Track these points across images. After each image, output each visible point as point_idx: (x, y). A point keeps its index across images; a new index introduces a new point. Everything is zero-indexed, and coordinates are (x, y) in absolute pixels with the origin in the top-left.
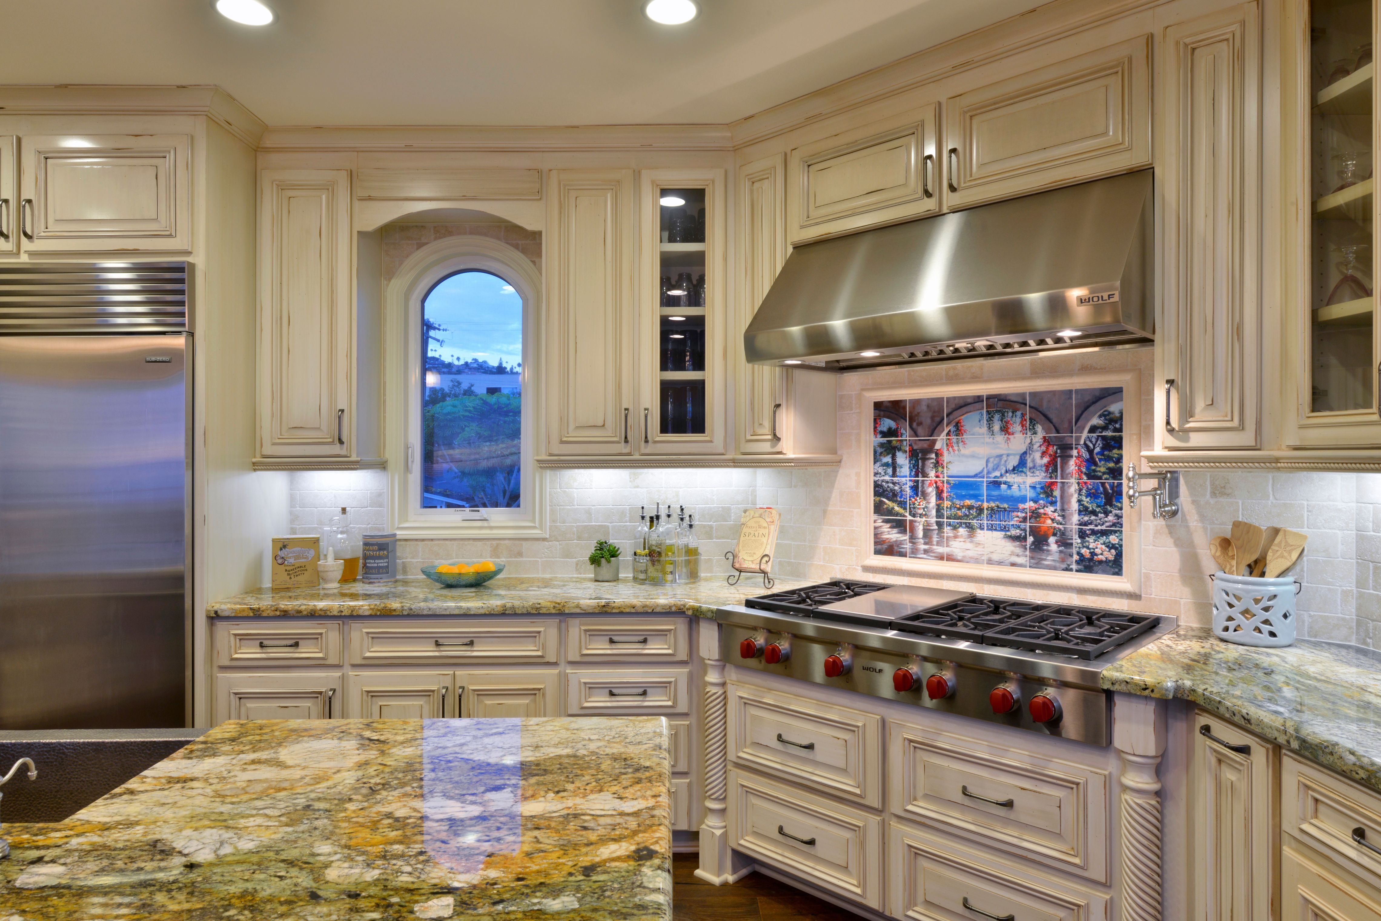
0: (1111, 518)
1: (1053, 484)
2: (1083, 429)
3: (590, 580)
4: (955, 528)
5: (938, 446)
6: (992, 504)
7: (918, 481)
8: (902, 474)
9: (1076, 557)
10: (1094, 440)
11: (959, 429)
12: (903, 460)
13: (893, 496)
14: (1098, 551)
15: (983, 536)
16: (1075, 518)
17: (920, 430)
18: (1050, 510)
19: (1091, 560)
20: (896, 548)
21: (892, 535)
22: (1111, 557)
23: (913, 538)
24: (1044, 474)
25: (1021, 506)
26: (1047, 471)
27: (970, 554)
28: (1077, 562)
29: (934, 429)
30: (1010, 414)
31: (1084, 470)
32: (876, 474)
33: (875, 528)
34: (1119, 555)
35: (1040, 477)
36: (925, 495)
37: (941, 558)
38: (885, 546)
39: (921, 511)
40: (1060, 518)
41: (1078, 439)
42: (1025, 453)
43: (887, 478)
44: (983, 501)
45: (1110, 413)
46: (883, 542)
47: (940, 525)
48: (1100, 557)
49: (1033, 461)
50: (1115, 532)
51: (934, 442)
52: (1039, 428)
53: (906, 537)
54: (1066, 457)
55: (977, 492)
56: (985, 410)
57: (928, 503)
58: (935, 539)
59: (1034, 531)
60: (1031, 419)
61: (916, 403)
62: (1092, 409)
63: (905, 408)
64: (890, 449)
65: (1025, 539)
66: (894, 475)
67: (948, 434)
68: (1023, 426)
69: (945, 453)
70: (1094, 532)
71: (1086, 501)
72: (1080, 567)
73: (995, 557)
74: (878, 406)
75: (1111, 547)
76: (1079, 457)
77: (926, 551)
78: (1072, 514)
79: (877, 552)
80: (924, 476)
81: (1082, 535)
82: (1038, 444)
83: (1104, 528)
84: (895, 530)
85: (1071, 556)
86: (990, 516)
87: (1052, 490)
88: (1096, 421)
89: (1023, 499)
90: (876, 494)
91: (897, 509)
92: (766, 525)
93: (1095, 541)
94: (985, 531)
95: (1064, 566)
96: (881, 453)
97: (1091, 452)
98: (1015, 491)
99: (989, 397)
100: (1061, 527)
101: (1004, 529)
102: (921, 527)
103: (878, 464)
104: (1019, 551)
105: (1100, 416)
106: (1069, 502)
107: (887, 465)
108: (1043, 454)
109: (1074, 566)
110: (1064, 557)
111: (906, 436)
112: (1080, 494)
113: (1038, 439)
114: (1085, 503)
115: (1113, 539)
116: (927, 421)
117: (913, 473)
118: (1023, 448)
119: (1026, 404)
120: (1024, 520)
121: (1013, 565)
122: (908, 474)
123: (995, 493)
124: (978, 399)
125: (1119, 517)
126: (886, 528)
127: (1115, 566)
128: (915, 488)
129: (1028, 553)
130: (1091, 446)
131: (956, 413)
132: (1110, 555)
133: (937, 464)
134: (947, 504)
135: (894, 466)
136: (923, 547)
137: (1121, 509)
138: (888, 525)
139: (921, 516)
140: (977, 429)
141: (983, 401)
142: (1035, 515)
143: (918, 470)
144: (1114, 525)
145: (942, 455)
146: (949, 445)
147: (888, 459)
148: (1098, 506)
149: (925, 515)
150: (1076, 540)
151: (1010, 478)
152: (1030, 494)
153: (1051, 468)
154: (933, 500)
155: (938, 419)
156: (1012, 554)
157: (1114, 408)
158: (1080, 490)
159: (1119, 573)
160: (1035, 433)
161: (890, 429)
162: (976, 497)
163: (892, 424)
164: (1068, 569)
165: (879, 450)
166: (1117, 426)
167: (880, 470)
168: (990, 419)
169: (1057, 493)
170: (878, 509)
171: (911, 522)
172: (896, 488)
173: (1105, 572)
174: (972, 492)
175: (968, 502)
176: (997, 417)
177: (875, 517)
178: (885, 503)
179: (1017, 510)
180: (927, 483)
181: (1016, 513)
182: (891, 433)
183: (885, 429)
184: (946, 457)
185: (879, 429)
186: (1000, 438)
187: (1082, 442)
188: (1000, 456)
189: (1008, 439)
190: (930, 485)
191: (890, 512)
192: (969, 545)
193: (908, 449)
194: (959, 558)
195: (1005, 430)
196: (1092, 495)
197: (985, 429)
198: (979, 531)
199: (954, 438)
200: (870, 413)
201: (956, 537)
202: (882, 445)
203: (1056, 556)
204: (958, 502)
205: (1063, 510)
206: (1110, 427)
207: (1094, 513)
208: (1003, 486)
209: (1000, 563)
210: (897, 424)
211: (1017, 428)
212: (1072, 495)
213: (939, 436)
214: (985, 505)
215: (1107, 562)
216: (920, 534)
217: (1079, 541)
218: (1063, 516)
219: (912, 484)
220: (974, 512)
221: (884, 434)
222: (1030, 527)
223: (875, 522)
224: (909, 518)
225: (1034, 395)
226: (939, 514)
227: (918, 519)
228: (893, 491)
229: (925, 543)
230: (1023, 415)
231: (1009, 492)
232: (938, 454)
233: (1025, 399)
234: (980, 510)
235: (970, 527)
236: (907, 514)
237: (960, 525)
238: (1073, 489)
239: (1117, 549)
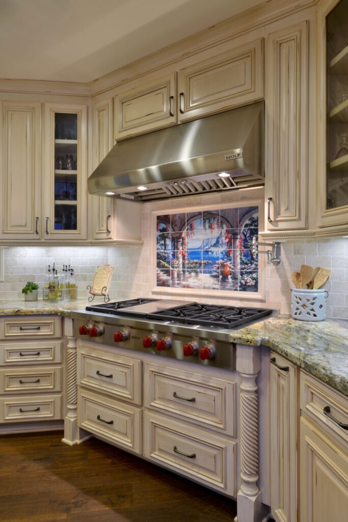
0: (253, 266)
1: (230, 251)
2: (242, 225)
3: (23, 301)
4: (190, 273)
5: (183, 236)
6: (205, 261)
7: (175, 252)
8: (169, 249)
9: (239, 284)
10: (246, 231)
11: (192, 228)
12: (169, 242)
13: (165, 259)
14: (248, 281)
15: (201, 276)
16: (239, 266)
17: (176, 228)
18: (229, 263)
19: (245, 285)
20: (166, 283)
21: (164, 277)
22: (253, 284)
23: (173, 278)
24: (226, 247)
25: (217, 262)
26: (227, 245)
27: (196, 284)
28: (240, 287)
29: (181, 228)
30: (213, 220)
31: (242, 244)
32: (158, 249)
33: (157, 274)
34: (257, 283)
35: (224, 248)
36: (178, 258)
37: (184, 287)
38: (161, 282)
39: (176, 266)
40: (233, 267)
41: (240, 230)
42: (219, 237)
43: (162, 251)
44: (201, 260)
45: (253, 218)
46: (160, 280)
47: (184, 271)
48: (249, 284)
49: (222, 241)
50: (255, 272)
51: (182, 234)
52: (224, 226)
53: (170, 278)
54: (235, 239)
55: (198, 256)
56: (202, 218)
57: (179, 262)
58: (182, 278)
59: (222, 273)
60: (221, 222)
61: (174, 216)
62: (246, 216)
63: (169, 218)
64: (164, 237)
65: (219, 276)
66: (165, 249)
67: (187, 230)
68: (218, 225)
69: (186, 239)
70: (246, 273)
71: (243, 258)
72: (241, 289)
73: (206, 285)
74: (159, 218)
75: (253, 279)
76: (240, 239)
77: (178, 284)
78: (237, 265)
79: (158, 285)
80: (177, 250)
81: (242, 274)
82: (224, 234)
83: (250, 270)
84: (166, 275)
85: (237, 284)
86: (205, 267)
87: (230, 254)
88: (247, 222)
89: (218, 259)
90: (158, 258)
91: (166, 265)
92: (106, 273)
93: (247, 276)
94: (202, 274)
95: (234, 288)
96: (160, 240)
97: (245, 236)
98: (215, 255)
99: (205, 212)
100: (233, 270)
101: (210, 272)
102: (176, 273)
103: (159, 244)
104: (216, 282)
105: (249, 220)
106: (237, 259)
107: (162, 245)
108: (226, 237)
109: (238, 289)
110: (235, 284)
111: (170, 231)
112: (241, 256)
113: (224, 231)
114: (243, 260)
115: (254, 275)
116: (179, 224)
117: (173, 248)
118: (218, 235)
119: (219, 215)
120: (218, 268)
121: (214, 289)
122: (171, 249)
123: (207, 256)
124: (200, 213)
125: (257, 265)
126: (162, 274)
127: (255, 288)
128: (174, 255)
129: (220, 283)
130: (245, 233)
131: (191, 220)
132: (253, 283)
133: (183, 244)
134: (187, 262)
135: (165, 245)
136: (177, 282)
137: (257, 261)
138: (163, 273)
139: (176, 267)
140: (199, 227)
141: (201, 214)
142: (223, 266)
143: (175, 247)
144: (255, 269)
145: (185, 239)
146: (188, 235)
147: (162, 242)
148: (248, 261)
149: (178, 267)
150: (239, 277)
151: (213, 249)
152: (221, 256)
153: (230, 244)
154: (181, 260)
155: (183, 223)
156: (213, 284)
157: (255, 216)
158: (241, 253)
159: (256, 291)
160: (223, 228)
161: (163, 228)
162: (199, 258)
163: (164, 226)
164: (236, 290)
165: (159, 238)
166: (256, 224)
167: (160, 247)
168: (204, 222)
169: (232, 255)
170: (159, 265)
171: (172, 270)
172: (166, 255)
173: (251, 291)
174: (197, 256)
175: (195, 261)
176: (207, 221)
177: (157, 269)
178: (161, 262)
179: (215, 263)
180: (179, 253)
181: (215, 265)
182: (164, 230)
183: (161, 228)
184: (187, 240)
185: (159, 228)
186: (208, 231)
187: (242, 232)
188: (209, 239)
189: (212, 231)
190: (180, 253)
191: (164, 266)
192: (195, 280)
193: (171, 237)
194: (192, 286)
195: (211, 227)
196: (246, 256)
197: (202, 227)
198: (200, 274)
199: (190, 231)
200: (155, 221)
201: (190, 277)
202: (160, 236)
203: (231, 284)
204: (191, 261)
205: (234, 263)
206: (253, 224)
207: (247, 264)
208: (210, 253)
209: (208, 288)
210: (166, 226)
211: (215, 226)
212: (237, 256)
213: (183, 230)
214: (202, 262)
215: (252, 286)
216: (176, 276)
217: (240, 277)
218: (234, 266)
219: (172, 253)
220: (198, 265)
221: (161, 231)
222: (221, 271)
223: (157, 271)
224: (171, 269)
225: (222, 211)
226: (184, 267)
227: (175, 269)
228: (164, 257)
229: (178, 280)
230: (218, 220)
231: (212, 256)
232: (183, 239)
233: (218, 213)
234: (200, 264)
235: (196, 272)
236: (170, 267)
237: (192, 271)
238: (238, 253)
239: (256, 280)
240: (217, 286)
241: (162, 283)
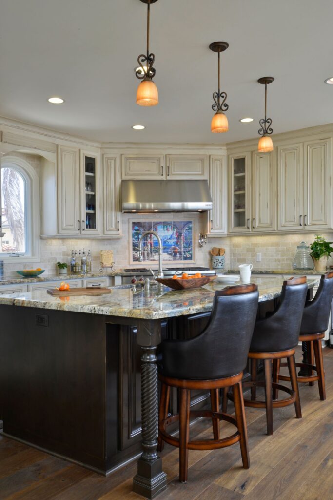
0: (190, 248)
1: (178, 242)
2: (184, 230)
4: (155, 253)
6: (164, 247)
10: (186, 232)
11: (156, 229)
12: (141, 237)
14: (187, 255)
16: (183, 249)
17: (146, 230)
18: (177, 247)
19: (186, 257)
20: (139, 259)
23: (144, 256)
28: (183, 258)
29: (150, 228)
30: (168, 226)
31: (185, 238)
32: (133, 241)
33: (133, 254)
34: (191, 256)
35: (175, 240)
36: (147, 246)
37: (152, 260)
40: (180, 249)
41: (183, 232)
45: (190, 227)
46: (135, 258)
47: (151, 253)
48: (188, 257)
49: (174, 237)
52: (175, 229)
54: (181, 236)
56: (162, 225)
58: (150, 256)
59: (174, 252)
60: (173, 227)
61: (145, 223)
62: (186, 225)
63: (141, 224)
64: (138, 234)
65: (172, 254)
66: (138, 240)
67: (153, 230)
71: (185, 245)
73: (165, 259)
74: (134, 223)
75: (190, 254)
76: (183, 236)
77: (148, 259)
79: (133, 261)
81: (184, 252)
83: (188, 250)
86: (164, 250)
88: (187, 228)
89: (171, 245)
90: (133, 246)
92: (110, 254)
93: (187, 253)
94: (162, 253)
96: (135, 235)
97: (186, 235)
98: (170, 243)
99: (163, 222)
100: (180, 251)
101: (167, 252)
102: (146, 253)
103: (134, 238)
104: (170, 257)
106: (182, 245)
107: (136, 238)
108: (176, 235)
110: (181, 257)
111: (142, 230)
113: (175, 232)
115: (190, 253)
116: (148, 228)
118: (171, 234)
120: (172, 250)
121: (169, 260)
122: (142, 240)
123: (165, 244)
124: (161, 223)
125: (192, 248)
127: (191, 258)
129: (173, 257)
131: (155, 225)
132: (190, 256)
133: (150, 238)
134: (153, 247)
136: (147, 258)
137: (192, 246)
140: (160, 230)
142: (174, 249)
143: (145, 239)
144: (191, 250)
147: (137, 237)
149: (147, 250)
150: (183, 253)
151: (168, 241)
152: (173, 244)
153: (178, 238)
154: (149, 247)
157: (191, 225)
158: (184, 243)
163: (138, 228)
164: (181, 260)
167: (135, 240)
168: (164, 227)
169: (179, 244)
170: (134, 249)
173: (189, 260)
176: (165, 227)
177: (133, 252)
178: (136, 248)
179: (170, 248)
180: (148, 242)
182: (137, 230)
186: (166, 232)
188: (166, 236)
189: (168, 232)
193: (142, 234)
195: (167, 230)
196: (186, 243)
197: (162, 230)
199: (155, 231)
200: (131, 225)
201: (155, 255)
202: (135, 233)
203: (179, 257)
204: (156, 247)
205: (180, 247)
206: (190, 229)
207: (187, 247)
209: (166, 260)
211: (170, 229)
213: (151, 231)
216: (146, 255)
219: (143, 243)
221: (135, 230)
224: (143, 251)
225: (174, 222)
226: (151, 250)
227: (145, 251)
228: (138, 245)
230: (171, 226)
231: (168, 244)
232: (151, 235)
233: (172, 223)
237: (156, 252)
238: (182, 243)
239: (191, 254)
240: (171, 259)
241: (136, 259)
